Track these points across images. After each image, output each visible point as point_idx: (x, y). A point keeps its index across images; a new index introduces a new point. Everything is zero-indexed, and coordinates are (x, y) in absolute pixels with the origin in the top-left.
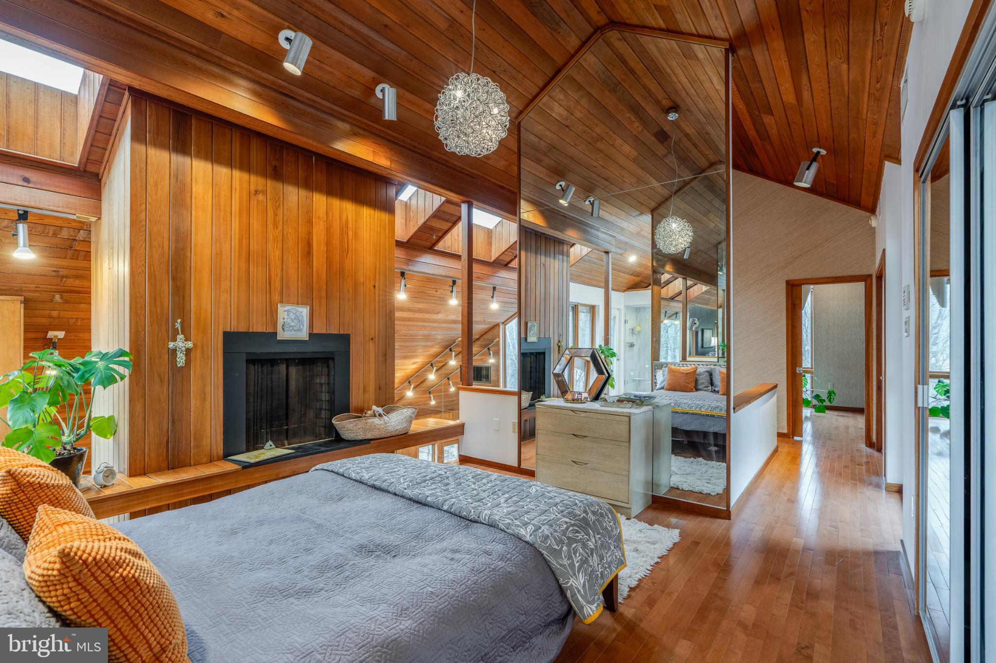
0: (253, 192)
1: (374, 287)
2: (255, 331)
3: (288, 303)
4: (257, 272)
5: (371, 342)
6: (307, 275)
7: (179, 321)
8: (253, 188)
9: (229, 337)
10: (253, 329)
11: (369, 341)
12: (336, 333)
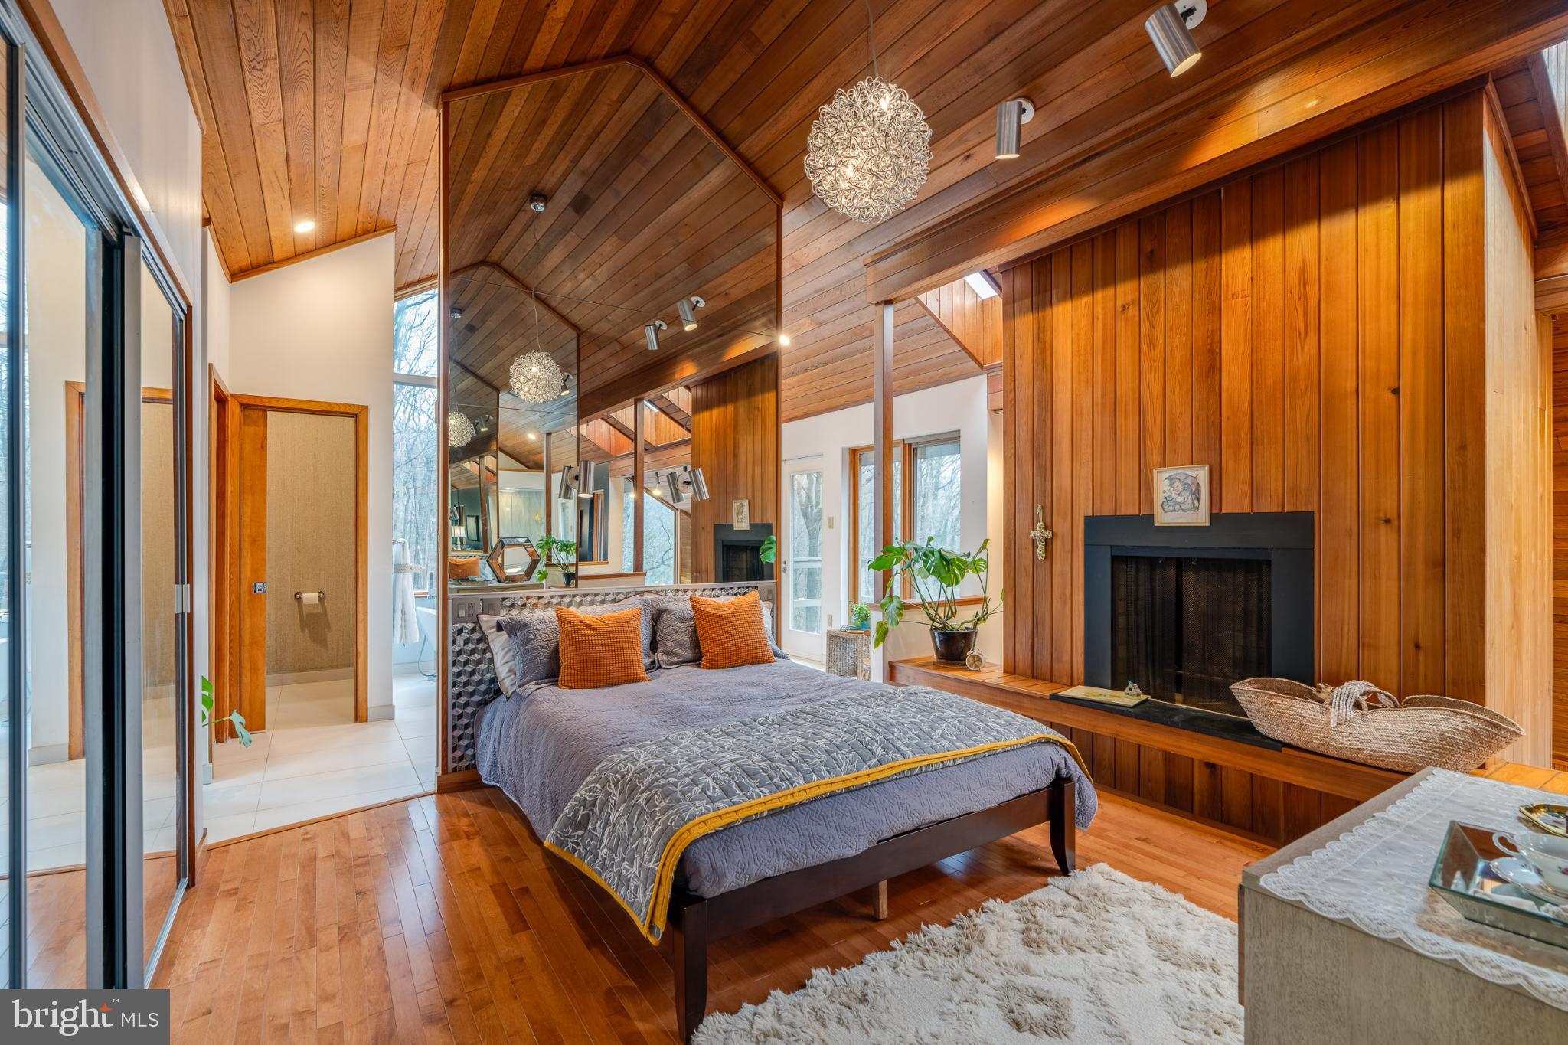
0: (1119, 309)
1: (1396, 391)
2: (1123, 514)
3: (1174, 464)
4: (1126, 426)
5: (1383, 527)
6: (1209, 410)
7: (1040, 506)
8: (1120, 303)
9: (1091, 523)
10: (1120, 511)
11: (1377, 525)
12: (1275, 510)
